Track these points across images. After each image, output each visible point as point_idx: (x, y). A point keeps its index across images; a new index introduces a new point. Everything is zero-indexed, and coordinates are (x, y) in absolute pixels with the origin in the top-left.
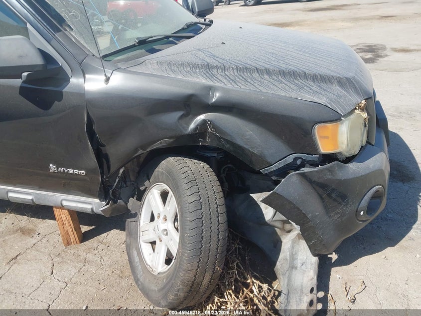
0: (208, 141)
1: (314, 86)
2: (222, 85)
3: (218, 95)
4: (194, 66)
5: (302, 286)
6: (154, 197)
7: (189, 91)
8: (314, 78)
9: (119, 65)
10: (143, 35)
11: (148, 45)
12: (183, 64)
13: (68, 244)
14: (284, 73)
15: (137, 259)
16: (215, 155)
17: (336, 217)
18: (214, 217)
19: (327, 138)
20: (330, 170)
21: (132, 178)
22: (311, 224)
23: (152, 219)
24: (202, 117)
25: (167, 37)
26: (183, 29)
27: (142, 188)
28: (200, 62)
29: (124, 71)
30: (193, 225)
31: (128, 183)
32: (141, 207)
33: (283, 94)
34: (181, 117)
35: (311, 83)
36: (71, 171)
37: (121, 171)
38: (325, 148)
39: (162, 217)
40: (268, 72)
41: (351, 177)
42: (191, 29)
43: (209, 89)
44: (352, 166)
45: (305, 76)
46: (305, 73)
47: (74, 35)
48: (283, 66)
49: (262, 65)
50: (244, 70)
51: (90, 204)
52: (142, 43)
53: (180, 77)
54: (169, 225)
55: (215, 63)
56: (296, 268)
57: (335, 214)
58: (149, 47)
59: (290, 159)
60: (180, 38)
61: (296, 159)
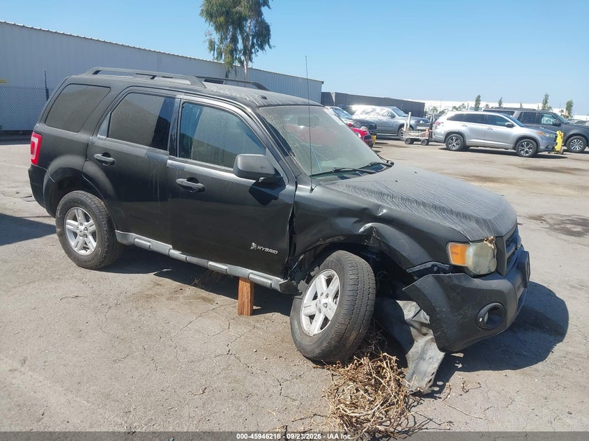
0: (371, 243)
1: (456, 220)
2: (389, 206)
3: (385, 211)
4: (371, 192)
5: (426, 372)
6: (321, 281)
7: (365, 206)
8: (458, 214)
9: (321, 183)
10: (338, 166)
11: (340, 173)
12: (364, 189)
13: (241, 313)
14: (435, 207)
15: (297, 327)
16: (374, 257)
17: (460, 317)
18: (366, 293)
19: (457, 254)
20: (457, 278)
21: (307, 266)
22: (438, 316)
23: (315, 297)
24: (369, 225)
25: (355, 170)
26: (368, 166)
27: (312, 274)
28: (376, 190)
29: (323, 186)
30: (351, 293)
31: (303, 269)
32: (307, 288)
33: (430, 219)
34: (356, 222)
35: (454, 217)
36: (267, 250)
37: (301, 257)
38: (454, 260)
39: (324, 295)
40: (424, 204)
41: (474, 287)
42: (374, 167)
43: (379, 207)
44: (477, 281)
45: (451, 212)
46: (452, 210)
47: (295, 159)
48: (437, 203)
49: (421, 199)
50: (406, 200)
51: (270, 279)
52: (337, 171)
53: (361, 196)
54: (330, 300)
55: (386, 192)
56: (424, 360)
57: (459, 314)
58: (340, 175)
59: (429, 265)
60: (363, 172)
61: (433, 266)
